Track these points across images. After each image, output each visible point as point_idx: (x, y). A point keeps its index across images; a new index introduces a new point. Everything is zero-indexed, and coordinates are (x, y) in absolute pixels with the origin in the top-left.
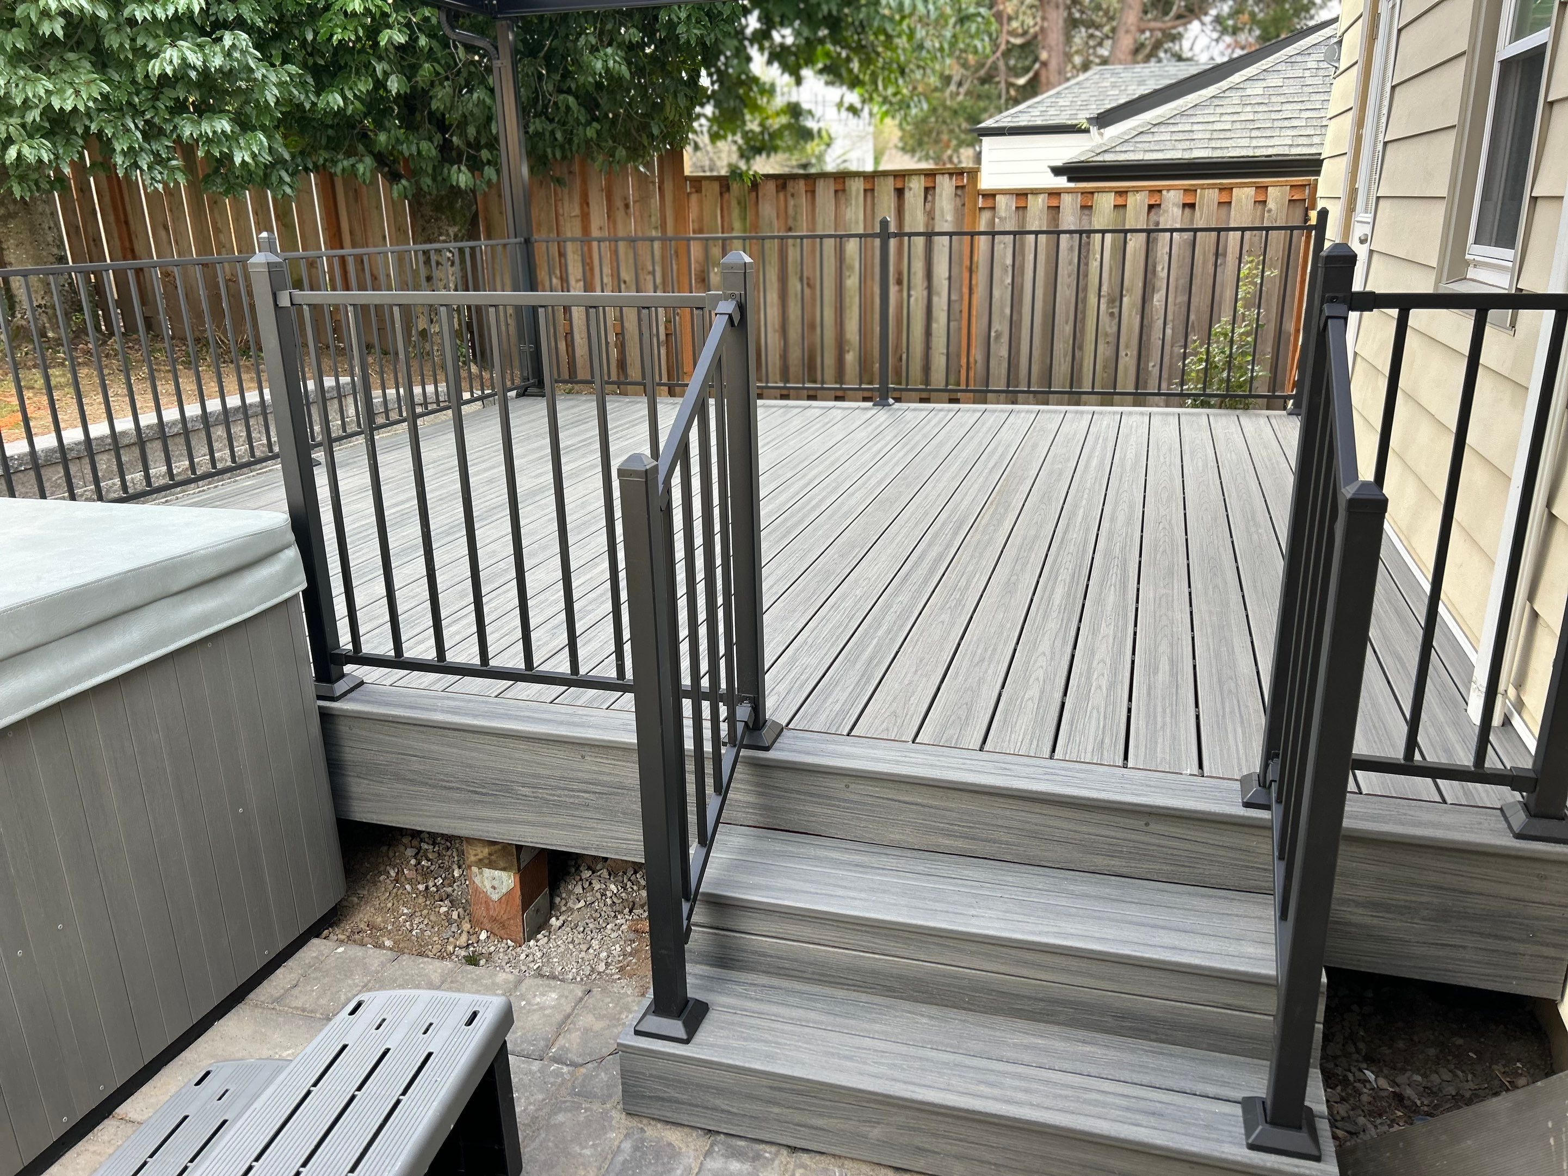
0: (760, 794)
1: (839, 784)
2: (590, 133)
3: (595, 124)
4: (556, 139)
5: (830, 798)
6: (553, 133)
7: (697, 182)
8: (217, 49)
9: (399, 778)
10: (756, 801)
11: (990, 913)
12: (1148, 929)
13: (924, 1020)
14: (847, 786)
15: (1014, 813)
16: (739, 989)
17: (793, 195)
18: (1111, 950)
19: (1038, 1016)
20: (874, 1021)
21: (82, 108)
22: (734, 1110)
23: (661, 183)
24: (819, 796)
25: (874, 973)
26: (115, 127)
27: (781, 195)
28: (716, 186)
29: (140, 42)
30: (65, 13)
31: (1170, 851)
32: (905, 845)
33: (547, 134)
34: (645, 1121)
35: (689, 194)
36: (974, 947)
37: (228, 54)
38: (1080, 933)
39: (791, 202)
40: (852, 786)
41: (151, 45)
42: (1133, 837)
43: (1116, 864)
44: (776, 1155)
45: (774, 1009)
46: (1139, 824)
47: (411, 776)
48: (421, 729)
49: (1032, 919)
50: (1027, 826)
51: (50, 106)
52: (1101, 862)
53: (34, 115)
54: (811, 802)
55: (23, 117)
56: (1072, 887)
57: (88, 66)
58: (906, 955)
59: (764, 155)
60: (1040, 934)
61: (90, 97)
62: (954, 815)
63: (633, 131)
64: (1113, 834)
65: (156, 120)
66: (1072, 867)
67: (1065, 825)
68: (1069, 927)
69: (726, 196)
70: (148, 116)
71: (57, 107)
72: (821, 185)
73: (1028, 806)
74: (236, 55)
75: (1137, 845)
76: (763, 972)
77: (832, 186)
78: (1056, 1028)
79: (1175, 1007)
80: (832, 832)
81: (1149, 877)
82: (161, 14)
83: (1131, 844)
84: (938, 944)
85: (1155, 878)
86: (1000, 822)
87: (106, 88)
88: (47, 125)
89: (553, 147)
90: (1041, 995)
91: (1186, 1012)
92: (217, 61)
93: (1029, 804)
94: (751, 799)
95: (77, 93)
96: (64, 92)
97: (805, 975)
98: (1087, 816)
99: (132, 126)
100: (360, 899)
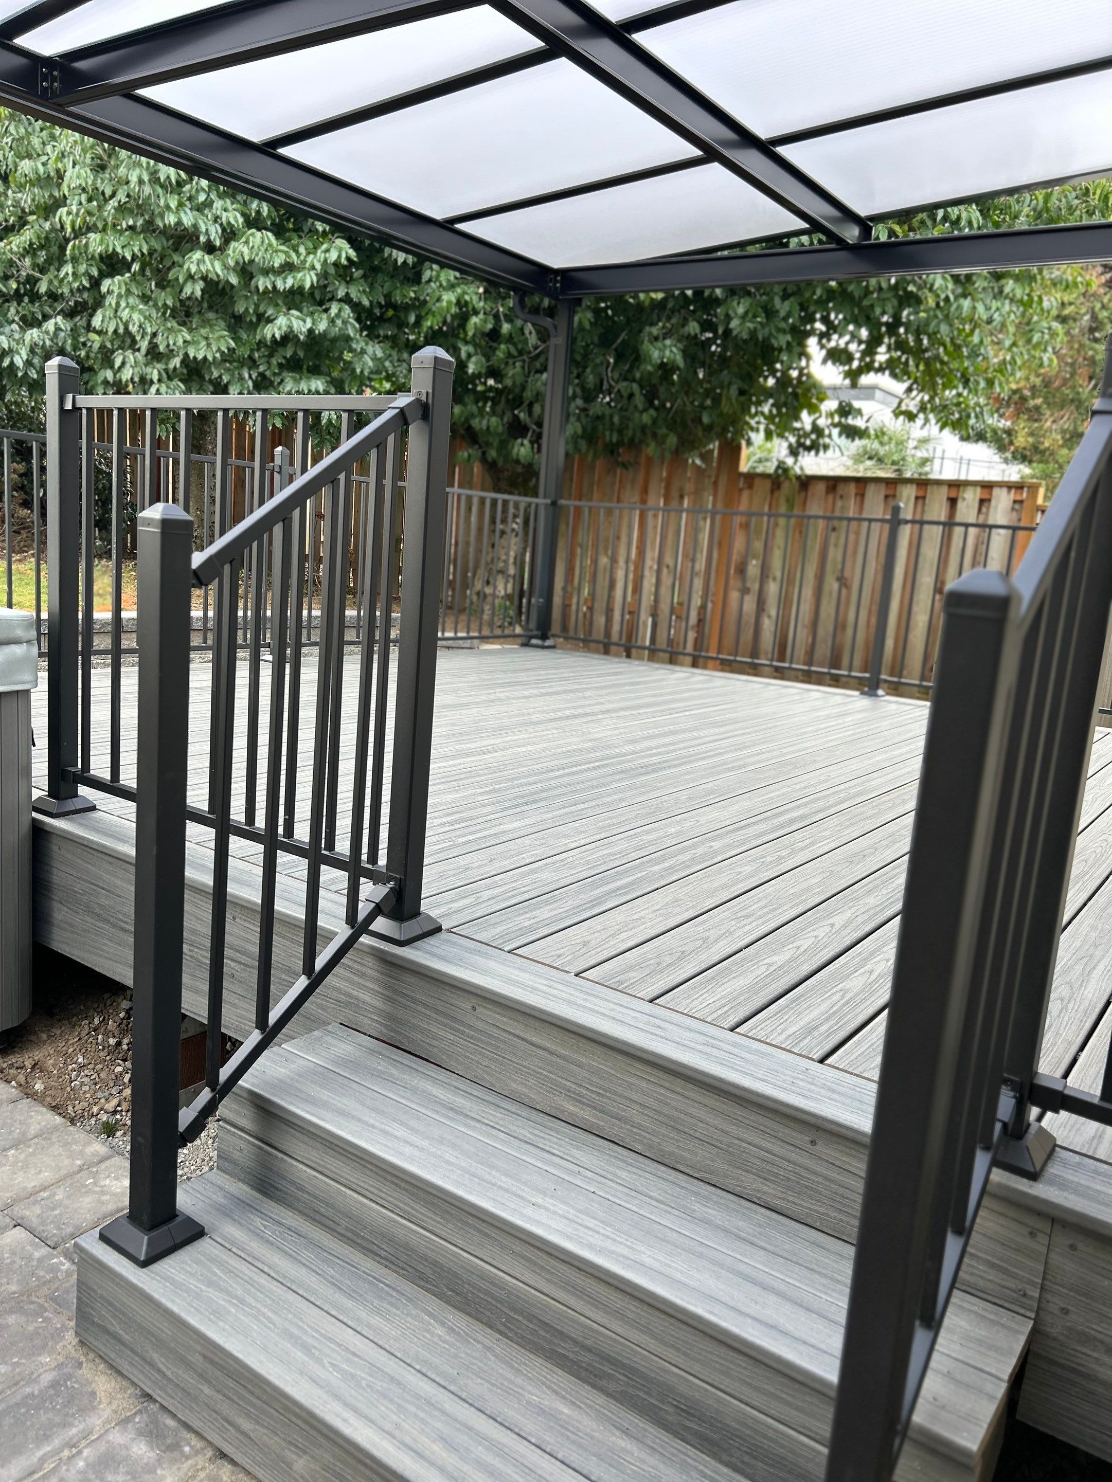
0: (388, 999)
1: (466, 1004)
2: (646, 418)
3: (652, 412)
4: (612, 423)
5: (454, 1019)
6: (611, 417)
7: (751, 478)
8: (325, 316)
9: (89, 910)
10: (382, 1007)
11: (561, 1208)
12: (756, 1289)
13: (440, 1331)
14: (474, 1008)
15: (652, 1087)
16: (258, 1222)
17: (841, 497)
18: (679, 1302)
19: (583, 1374)
20: (378, 1312)
21: (210, 358)
22: (169, 1373)
23: (717, 477)
24: (446, 1015)
25: (408, 1248)
26: (233, 375)
27: (831, 497)
28: (768, 484)
29: (261, 309)
30: (204, 278)
31: (841, 1191)
32: (526, 1101)
33: (607, 418)
34: (91, 1356)
35: (741, 490)
36: (518, 1247)
37: (332, 321)
38: (656, 1265)
39: (839, 503)
40: (479, 1009)
41: (270, 312)
42: (794, 1157)
43: (769, 1191)
44: (197, 1453)
45: (276, 1259)
46: (803, 1139)
47: (97, 910)
48: (111, 859)
49: (609, 1231)
50: (666, 1110)
51: (186, 355)
52: (751, 1184)
53: (176, 362)
54: (436, 1021)
55: (167, 364)
56: (696, 1207)
57: (222, 324)
58: (444, 1234)
59: (813, 453)
60: (601, 1251)
61: (219, 350)
62: (584, 1073)
63: (690, 423)
64: (768, 1145)
65: (268, 373)
66: (714, 1180)
67: (710, 1119)
68: (648, 1255)
69: (776, 494)
70: (262, 369)
71: (191, 355)
72: (871, 489)
73: (667, 1080)
74: (339, 322)
75: (798, 1169)
76: (300, 1212)
77: (882, 490)
78: (601, 1399)
79: (756, 1421)
80: (453, 1065)
81: (809, 1221)
82: (280, 286)
83: (791, 1167)
84: (480, 1231)
85: (818, 1225)
86: (634, 1097)
87: (233, 344)
88: (185, 371)
89: (612, 430)
90: (588, 1343)
91: (771, 1434)
92: (322, 326)
93: (671, 1078)
94: (377, 1003)
95: (209, 345)
96: (199, 343)
97: (339, 1229)
98: (739, 1112)
99: (246, 376)
100: (49, 1037)
